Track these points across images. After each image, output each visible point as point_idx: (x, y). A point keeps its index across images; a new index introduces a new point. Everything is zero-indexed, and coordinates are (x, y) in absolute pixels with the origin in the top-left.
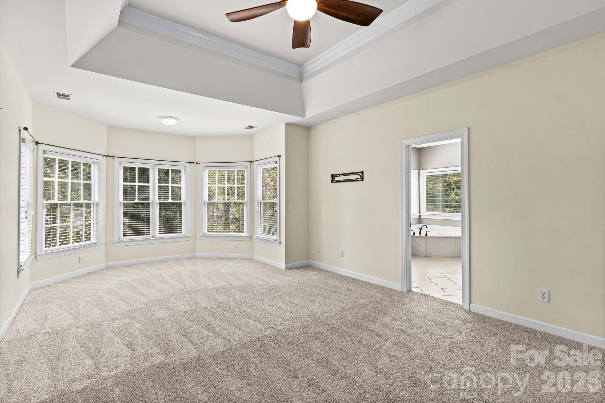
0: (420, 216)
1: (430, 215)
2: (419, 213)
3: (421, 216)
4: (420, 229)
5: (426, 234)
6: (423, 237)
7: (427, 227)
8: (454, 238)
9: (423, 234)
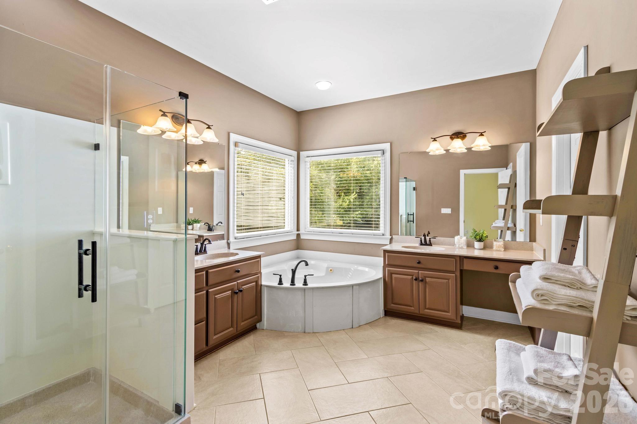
0: (298, 235)
1: (314, 233)
2: (298, 230)
3: (301, 235)
4: (294, 272)
5: (305, 283)
6: (299, 289)
7: (307, 264)
8: (358, 287)
9: (299, 284)
